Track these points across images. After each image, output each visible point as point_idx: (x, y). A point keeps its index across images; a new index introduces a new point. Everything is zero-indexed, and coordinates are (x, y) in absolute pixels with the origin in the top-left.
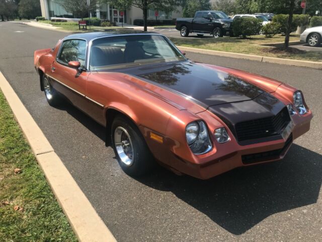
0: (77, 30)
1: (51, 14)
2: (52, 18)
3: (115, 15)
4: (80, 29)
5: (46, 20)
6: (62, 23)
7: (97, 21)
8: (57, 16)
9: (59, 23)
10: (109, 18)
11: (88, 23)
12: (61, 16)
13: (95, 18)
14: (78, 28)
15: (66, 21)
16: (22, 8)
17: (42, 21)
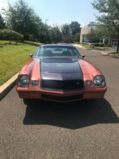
0: (90, 48)
1: (83, 41)
2: (84, 43)
3: (113, 42)
4: (91, 48)
5: (81, 43)
6: (86, 45)
7: (102, 45)
8: (86, 42)
9: (85, 45)
10: (109, 44)
11: (98, 45)
12: (87, 42)
13: (102, 43)
14: (90, 47)
15: (88, 44)
16: (75, 38)
17: (79, 44)
